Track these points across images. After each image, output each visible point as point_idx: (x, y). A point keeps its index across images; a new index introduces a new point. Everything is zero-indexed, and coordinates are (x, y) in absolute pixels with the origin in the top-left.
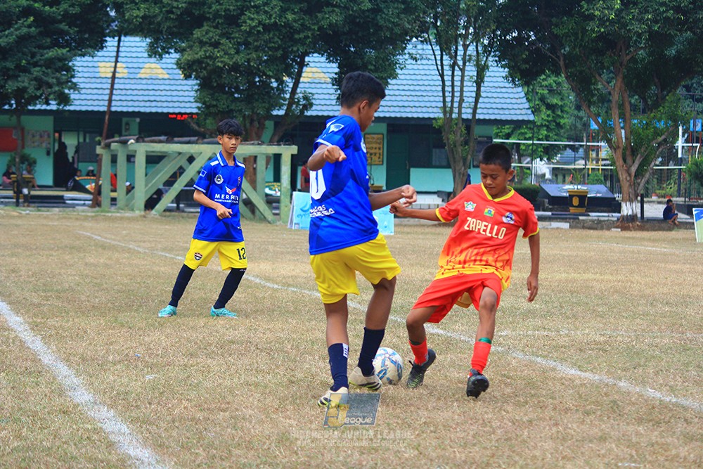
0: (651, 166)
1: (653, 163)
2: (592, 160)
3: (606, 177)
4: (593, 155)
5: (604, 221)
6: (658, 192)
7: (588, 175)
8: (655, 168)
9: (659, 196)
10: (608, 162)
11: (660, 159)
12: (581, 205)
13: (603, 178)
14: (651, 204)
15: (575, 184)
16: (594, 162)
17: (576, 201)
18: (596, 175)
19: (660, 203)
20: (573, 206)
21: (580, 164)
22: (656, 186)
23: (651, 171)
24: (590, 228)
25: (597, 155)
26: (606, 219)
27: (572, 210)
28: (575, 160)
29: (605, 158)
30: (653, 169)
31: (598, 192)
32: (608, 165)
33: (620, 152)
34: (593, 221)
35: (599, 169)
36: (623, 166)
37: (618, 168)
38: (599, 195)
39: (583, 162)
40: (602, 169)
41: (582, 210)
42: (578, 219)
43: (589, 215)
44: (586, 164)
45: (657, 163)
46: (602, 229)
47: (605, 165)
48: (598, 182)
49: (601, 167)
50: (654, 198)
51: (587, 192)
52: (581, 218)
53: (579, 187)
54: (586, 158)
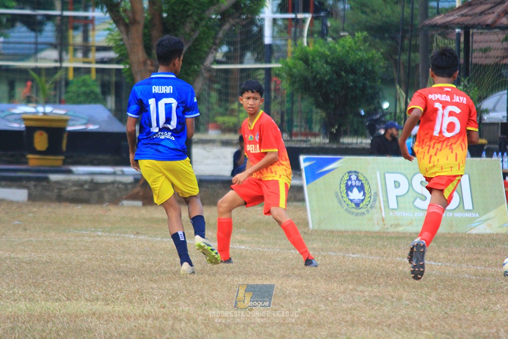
0: (208, 62)
1: (210, 58)
2: (75, 50)
3: (105, 88)
4: (76, 38)
5: (105, 184)
6: (220, 119)
7: (67, 83)
8: (215, 67)
9: (225, 129)
10: (112, 55)
11: (225, 49)
12: (53, 149)
13: (98, 90)
14: (208, 147)
15: (37, 102)
16: (80, 55)
17: (41, 141)
18: (85, 83)
19: (226, 143)
20: (35, 152)
21: (48, 58)
22: (216, 107)
23: (206, 75)
24: (75, 200)
25: (86, 38)
26: (109, 179)
27: (33, 160)
28: (37, 49)
29: (105, 44)
30: (210, 70)
31: (90, 121)
32: (110, 61)
33: (138, 31)
34: (80, 184)
35: (88, 71)
36: (145, 63)
37: (135, 68)
38: (92, 127)
39: (53, 54)
40: (98, 70)
41: (56, 161)
42: (47, 179)
43: (70, 172)
44: (61, 60)
45: (219, 56)
46: (100, 201)
47: (102, 61)
48: (89, 98)
49: (94, 66)
50: (213, 134)
51: (66, 121)
52: (54, 177)
53: (48, 109)
54: (61, 44)
